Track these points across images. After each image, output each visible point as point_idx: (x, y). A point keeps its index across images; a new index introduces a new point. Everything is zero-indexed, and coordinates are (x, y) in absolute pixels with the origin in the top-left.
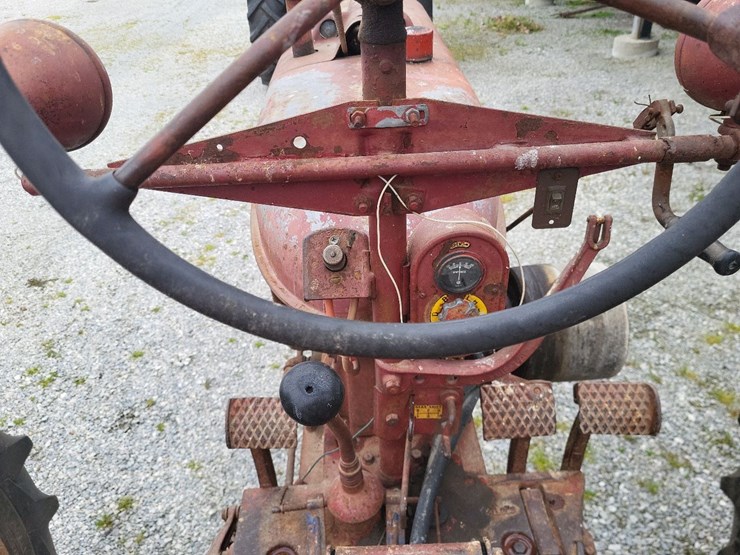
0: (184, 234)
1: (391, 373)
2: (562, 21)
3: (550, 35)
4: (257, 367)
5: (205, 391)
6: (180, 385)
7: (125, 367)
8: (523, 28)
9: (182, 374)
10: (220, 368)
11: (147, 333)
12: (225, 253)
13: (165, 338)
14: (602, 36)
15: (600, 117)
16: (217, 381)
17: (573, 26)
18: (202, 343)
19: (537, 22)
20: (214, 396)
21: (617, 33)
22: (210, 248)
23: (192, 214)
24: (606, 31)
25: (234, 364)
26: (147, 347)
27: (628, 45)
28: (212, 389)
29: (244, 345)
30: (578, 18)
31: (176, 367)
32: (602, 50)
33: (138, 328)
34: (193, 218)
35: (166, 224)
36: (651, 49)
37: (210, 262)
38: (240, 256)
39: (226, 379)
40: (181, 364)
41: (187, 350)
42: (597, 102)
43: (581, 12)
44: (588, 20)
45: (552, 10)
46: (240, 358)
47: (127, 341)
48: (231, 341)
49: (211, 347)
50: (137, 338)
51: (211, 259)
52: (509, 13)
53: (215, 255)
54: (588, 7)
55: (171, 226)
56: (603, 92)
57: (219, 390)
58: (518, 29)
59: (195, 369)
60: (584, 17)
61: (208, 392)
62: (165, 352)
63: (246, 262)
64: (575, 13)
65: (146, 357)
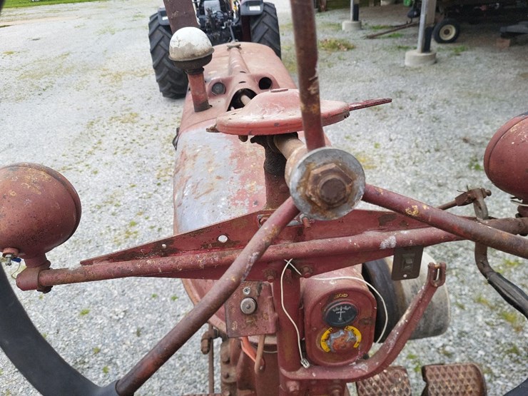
0: (113, 214)
1: (293, 380)
2: (368, 41)
3: (361, 51)
4: (174, 316)
5: (137, 338)
6: (118, 335)
7: (75, 323)
8: (342, 47)
9: (119, 325)
10: (147, 319)
11: (91, 294)
12: (145, 227)
13: (104, 298)
14: (397, 51)
15: (401, 111)
16: (145, 329)
17: (377, 45)
18: (132, 300)
19: (352, 42)
20: (143, 342)
21: (407, 49)
22: (133, 224)
23: (119, 199)
24: (400, 47)
25: (157, 315)
26: (91, 306)
27: (415, 57)
28: (142, 336)
29: (164, 299)
30: (379, 38)
31: (115, 320)
32: (397, 61)
33: (84, 291)
34: (119, 201)
35: (100, 207)
36: (432, 59)
37: (134, 235)
38: (156, 229)
39: (152, 327)
40: (117, 318)
41: (121, 306)
42: (398, 99)
43: (381, 34)
44: (386, 40)
45: (361, 33)
46: (161, 310)
47: (76, 302)
48: (154, 296)
49: (139, 302)
50: (83, 299)
51: (135, 233)
52: (332, 36)
53: (137, 230)
54: (386, 30)
55: (103, 209)
56: (401, 91)
57: (147, 337)
58: (339, 48)
59: (128, 320)
60: (384, 38)
61: (139, 338)
62: (105, 309)
63: (160, 233)
64: (377, 35)
65: (91, 314)
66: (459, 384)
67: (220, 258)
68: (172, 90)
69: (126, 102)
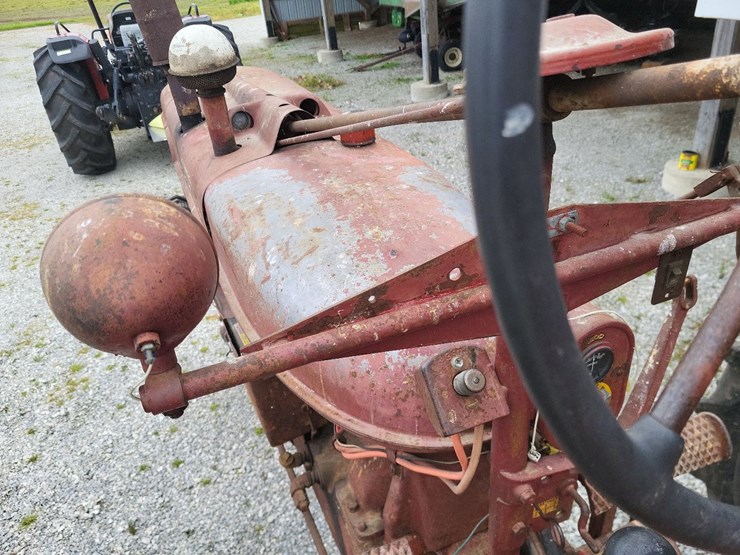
0: (36, 360)
1: (524, 483)
2: (357, 74)
3: (351, 88)
4: (184, 490)
5: (131, 538)
6: (97, 541)
7: (16, 542)
8: (326, 85)
9: (96, 527)
10: (140, 505)
11: (31, 491)
12: (98, 370)
13: (58, 490)
14: (397, 85)
15: (425, 157)
16: (143, 521)
17: (369, 79)
18: (108, 482)
19: (336, 78)
20: (145, 540)
21: (408, 80)
22: (76, 369)
23: (40, 335)
24: (399, 79)
25: (156, 495)
26: (37, 508)
27: (424, 89)
28: (140, 532)
29: (160, 469)
30: (370, 70)
31: (85, 520)
32: (401, 97)
33: (17, 489)
34: (42, 339)
35: (9, 353)
36: (443, 91)
37: (84, 384)
38: (118, 369)
39: (153, 515)
40: (90, 515)
41: (91, 496)
42: (417, 144)
43: (372, 64)
44: (380, 72)
45: (344, 65)
46: (161, 485)
47: (8, 509)
48: (143, 468)
49: (120, 483)
50: (19, 501)
51: (83, 381)
52: (307, 72)
53: (86, 375)
54: (376, 60)
55: (17, 355)
56: (418, 134)
57: (149, 531)
58: (321, 87)
59: (109, 515)
60: (376, 69)
61: (136, 537)
62: (64, 508)
63: (127, 374)
64: (366, 66)
65: (41, 521)
66: (697, 442)
67: (460, 302)
68: (88, 162)
69: (11, 188)
